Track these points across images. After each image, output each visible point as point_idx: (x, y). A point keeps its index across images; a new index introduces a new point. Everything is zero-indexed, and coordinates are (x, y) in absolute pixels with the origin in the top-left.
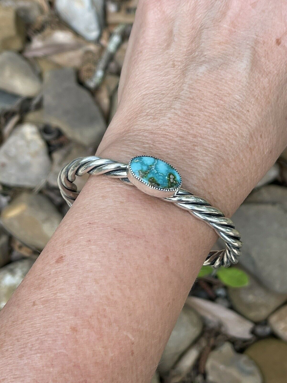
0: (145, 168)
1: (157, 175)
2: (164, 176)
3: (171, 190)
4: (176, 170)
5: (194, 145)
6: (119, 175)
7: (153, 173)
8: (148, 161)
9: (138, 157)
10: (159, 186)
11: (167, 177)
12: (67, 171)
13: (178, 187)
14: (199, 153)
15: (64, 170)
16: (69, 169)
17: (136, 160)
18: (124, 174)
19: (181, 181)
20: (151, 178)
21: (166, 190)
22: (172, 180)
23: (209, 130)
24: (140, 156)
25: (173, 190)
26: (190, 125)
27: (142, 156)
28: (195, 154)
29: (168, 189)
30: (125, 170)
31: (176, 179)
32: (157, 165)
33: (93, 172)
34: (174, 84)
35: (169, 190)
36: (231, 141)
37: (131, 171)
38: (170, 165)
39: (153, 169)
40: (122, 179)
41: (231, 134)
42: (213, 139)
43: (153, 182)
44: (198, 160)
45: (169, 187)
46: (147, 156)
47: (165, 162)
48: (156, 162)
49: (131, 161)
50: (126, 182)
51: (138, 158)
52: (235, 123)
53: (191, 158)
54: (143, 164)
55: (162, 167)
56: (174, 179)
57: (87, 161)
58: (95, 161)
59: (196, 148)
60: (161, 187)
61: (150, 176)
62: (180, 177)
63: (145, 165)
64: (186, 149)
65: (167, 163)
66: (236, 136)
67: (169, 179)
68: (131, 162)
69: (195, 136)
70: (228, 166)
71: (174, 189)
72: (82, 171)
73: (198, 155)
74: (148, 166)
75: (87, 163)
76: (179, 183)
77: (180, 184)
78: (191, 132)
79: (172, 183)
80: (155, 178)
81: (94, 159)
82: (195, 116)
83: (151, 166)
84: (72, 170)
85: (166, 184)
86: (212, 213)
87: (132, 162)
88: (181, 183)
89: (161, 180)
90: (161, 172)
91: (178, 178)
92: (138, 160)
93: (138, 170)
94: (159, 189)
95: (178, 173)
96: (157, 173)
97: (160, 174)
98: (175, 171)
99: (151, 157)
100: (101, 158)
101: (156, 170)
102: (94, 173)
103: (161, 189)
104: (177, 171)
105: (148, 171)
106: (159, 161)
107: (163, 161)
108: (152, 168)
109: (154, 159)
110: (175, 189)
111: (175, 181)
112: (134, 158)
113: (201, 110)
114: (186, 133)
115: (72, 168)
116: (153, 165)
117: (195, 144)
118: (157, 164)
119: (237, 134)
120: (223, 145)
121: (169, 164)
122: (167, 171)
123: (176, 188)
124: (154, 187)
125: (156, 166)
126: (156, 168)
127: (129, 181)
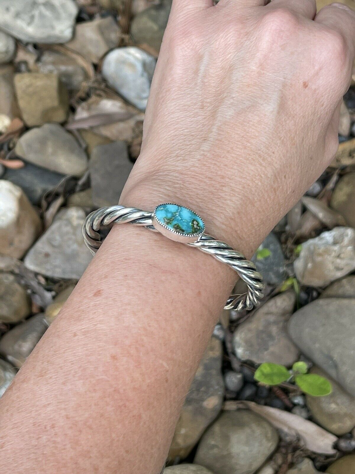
0: (169, 215)
1: (182, 221)
2: (188, 223)
3: (195, 236)
5: (222, 186)
6: (144, 223)
7: (178, 220)
8: (172, 208)
10: (183, 232)
11: (190, 224)
12: (93, 220)
13: (201, 233)
14: (226, 193)
15: (89, 220)
17: (161, 208)
18: (149, 221)
19: (204, 226)
20: (176, 225)
21: (191, 236)
22: (195, 226)
23: (237, 171)
24: (164, 204)
25: (197, 235)
26: (219, 167)
27: (166, 204)
28: (223, 195)
29: (192, 234)
30: (150, 218)
31: (199, 225)
32: (181, 212)
34: (204, 126)
35: (193, 236)
36: (256, 182)
37: (156, 218)
39: (177, 216)
40: (147, 226)
41: (257, 175)
42: (240, 180)
43: (178, 229)
44: (226, 200)
48: (180, 209)
50: (151, 230)
51: (162, 206)
52: (261, 164)
53: (220, 198)
54: (167, 211)
55: (186, 214)
56: (197, 225)
57: (113, 210)
59: (224, 189)
60: (186, 233)
61: (175, 222)
63: (169, 212)
64: (215, 189)
66: (261, 177)
67: (192, 225)
68: (156, 210)
69: (223, 177)
70: (254, 206)
71: (198, 235)
72: (107, 220)
73: (226, 195)
74: (172, 213)
75: (112, 212)
76: (202, 228)
77: (203, 230)
78: (219, 173)
79: (196, 229)
80: (179, 224)
82: (223, 157)
83: (175, 213)
84: (97, 220)
85: (190, 230)
87: (157, 210)
89: (185, 226)
90: (185, 219)
91: (201, 224)
92: (162, 208)
93: (163, 217)
94: (184, 235)
96: (182, 219)
97: (184, 221)
98: (198, 218)
101: (181, 217)
102: (119, 221)
105: (173, 218)
106: (183, 208)
108: (176, 215)
109: (177, 206)
110: (199, 234)
111: (199, 227)
113: (228, 152)
114: (215, 175)
115: (97, 218)
116: (177, 212)
117: (223, 184)
118: (181, 211)
119: (263, 176)
122: (191, 217)
124: (178, 233)
125: (180, 213)
126: (180, 215)
127: (154, 229)
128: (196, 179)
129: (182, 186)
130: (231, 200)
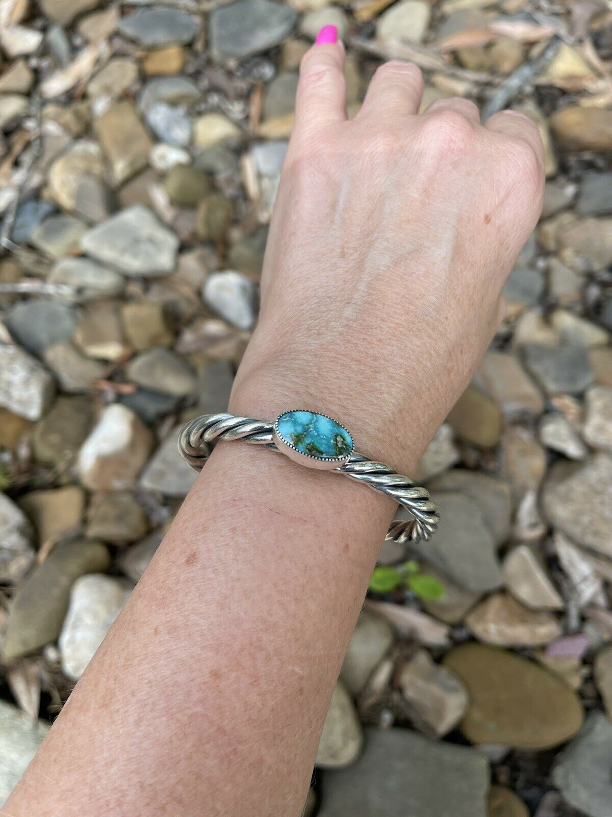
0: (299, 429)
1: (318, 438)
2: (328, 440)
3: (340, 459)
4: (344, 428)
5: (375, 372)
6: (262, 440)
7: (312, 436)
8: (304, 417)
9: (288, 412)
10: (322, 455)
11: (332, 441)
12: (188, 435)
13: (350, 454)
14: (383, 383)
15: (185, 433)
16: (191, 432)
17: (285, 418)
18: (269, 437)
19: (353, 444)
20: (309, 444)
21: (333, 460)
22: (340, 445)
23: (395, 348)
24: (291, 412)
25: (343, 459)
26: (369, 343)
27: (294, 411)
28: (377, 385)
29: (335, 457)
30: (270, 431)
31: (346, 442)
32: (317, 424)
33: (224, 436)
34: (345, 282)
35: (337, 459)
36: (424, 362)
37: (280, 435)
38: (335, 420)
39: (312, 429)
40: (267, 445)
41: (424, 352)
42: (401, 361)
43: (313, 451)
44: (382, 393)
45: (337, 455)
46: (301, 411)
47: (327, 417)
48: (315, 418)
49: (277, 420)
50: (273, 449)
51: (288, 415)
52: (429, 336)
53: (373, 391)
54: (295, 423)
55: (324, 426)
56: (343, 443)
57: (217, 421)
58: (227, 419)
59: (378, 376)
60: (326, 457)
61: (308, 441)
62: (352, 438)
63: (299, 424)
64: (365, 378)
65: (330, 418)
66: (430, 354)
67: (335, 442)
68: (278, 422)
69: (376, 359)
71: (345, 458)
72: (209, 435)
73: (381, 386)
74: (303, 426)
75: (216, 423)
76: (350, 447)
77: (352, 449)
78: (371, 352)
79: (342, 448)
80: (315, 443)
81: (225, 418)
82: (376, 328)
83: (307, 425)
84: (195, 433)
85: (333, 451)
86: (400, 484)
87: (280, 421)
88: (353, 446)
89: (324, 446)
90: (323, 434)
91: (348, 440)
92: (288, 418)
93: (290, 433)
94: (323, 459)
95: (348, 432)
96: (318, 435)
97: (322, 437)
98: (343, 430)
99: (307, 411)
100: (236, 416)
101: (317, 431)
102: (227, 437)
103: (325, 459)
104: (346, 430)
105: (305, 433)
106: (319, 416)
107: (324, 416)
108: (310, 428)
109: (310, 414)
110: (346, 457)
111: (346, 445)
112: (283, 415)
113: (383, 320)
114: (365, 355)
115: (194, 431)
116: (311, 424)
117: (377, 369)
118: (316, 421)
119: (432, 352)
120: (414, 369)
121: (333, 420)
122: (332, 431)
123: (348, 456)
124: (315, 457)
125: (315, 425)
126: (315, 428)
127: (277, 448)
128: (337, 363)
129: (317, 375)
130: (389, 393)
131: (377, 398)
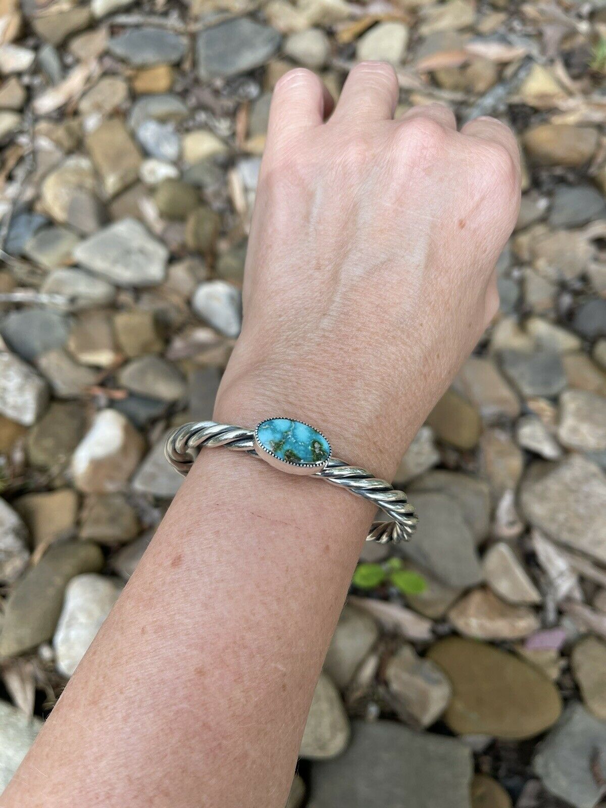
0: (278, 437)
1: (296, 445)
2: (306, 446)
3: (318, 465)
4: (321, 434)
5: (352, 380)
6: (243, 447)
7: (291, 444)
8: (282, 425)
9: (268, 420)
10: (300, 461)
11: (310, 448)
12: (174, 442)
13: (327, 460)
14: (359, 391)
15: (171, 439)
16: (176, 440)
17: (265, 426)
18: (251, 444)
19: (330, 450)
20: (288, 451)
21: (311, 466)
22: (317, 451)
23: (371, 356)
24: (270, 419)
25: (321, 465)
26: (346, 352)
27: (273, 419)
29: (313, 463)
30: (251, 438)
31: (323, 448)
32: (295, 431)
33: (207, 443)
35: (314, 465)
36: (400, 369)
37: (259, 442)
38: (313, 427)
39: (290, 436)
40: (248, 451)
41: (400, 359)
42: (377, 369)
43: (291, 458)
45: (314, 461)
46: (280, 418)
47: (305, 424)
48: (294, 425)
49: (257, 428)
50: (254, 456)
52: (405, 344)
54: (274, 430)
55: (303, 433)
56: (320, 449)
57: (200, 429)
58: (211, 427)
60: (304, 462)
61: (287, 447)
62: (329, 444)
63: (278, 432)
64: (342, 386)
65: (308, 425)
66: (406, 361)
67: (313, 449)
68: (258, 430)
69: (352, 367)
71: (322, 463)
72: (193, 442)
74: (282, 433)
75: (199, 431)
76: (327, 453)
77: (330, 455)
78: (348, 361)
79: (319, 454)
80: (294, 449)
81: (208, 426)
82: (352, 338)
83: (286, 432)
84: (181, 440)
85: (310, 456)
87: (260, 429)
88: (330, 452)
89: (302, 452)
90: (301, 440)
91: (326, 446)
92: (267, 426)
93: (269, 440)
94: (301, 465)
95: (326, 439)
96: (296, 442)
97: (300, 443)
99: (286, 419)
101: (295, 439)
102: (210, 444)
103: (303, 465)
104: (324, 436)
105: (284, 440)
107: (302, 423)
108: (288, 435)
109: (289, 421)
110: (324, 463)
111: (323, 451)
112: (262, 423)
113: (359, 330)
114: (342, 364)
115: (180, 437)
116: (290, 431)
117: (354, 377)
118: (295, 428)
119: (408, 359)
120: (390, 376)
121: (311, 427)
122: (309, 438)
123: (325, 462)
124: (293, 464)
125: (293, 432)
126: (293, 436)
127: (258, 455)
130: (366, 400)
131: (354, 405)
